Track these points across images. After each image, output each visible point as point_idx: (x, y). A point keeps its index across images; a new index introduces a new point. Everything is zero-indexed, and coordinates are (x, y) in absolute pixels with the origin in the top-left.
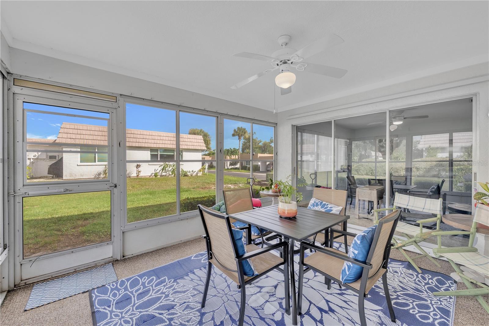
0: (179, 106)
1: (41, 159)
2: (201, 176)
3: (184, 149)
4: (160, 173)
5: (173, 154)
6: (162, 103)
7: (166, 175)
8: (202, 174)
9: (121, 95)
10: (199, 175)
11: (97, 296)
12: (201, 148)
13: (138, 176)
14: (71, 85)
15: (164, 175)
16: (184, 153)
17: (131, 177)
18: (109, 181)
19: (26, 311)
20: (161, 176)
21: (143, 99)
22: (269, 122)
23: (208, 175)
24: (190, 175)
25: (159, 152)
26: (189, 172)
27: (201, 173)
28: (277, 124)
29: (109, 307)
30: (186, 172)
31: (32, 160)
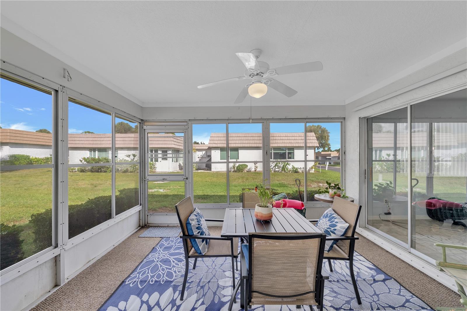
0: (228, 120)
1: (204, 157)
2: (313, 173)
3: (295, 147)
4: (274, 169)
5: (285, 152)
6: (215, 120)
7: (279, 171)
8: (315, 171)
9: (189, 120)
10: (311, 172)
11: (163, 241)
12: (313, 145)
13: (255, 171)
14: (165, 120)
15: (277, 171)
16: (296, 150)
17: (252, 171)
18: (184, 175)
19: (139, 237)
20: (275, 171)
21: (203, 120)
22: (331, 118)
23: (321, 172)
24: (300, 172)
25: (273, 150)
26: (300, 169)
27: (313, 170)
28: (345, 118)
29: (161, 248)
30: (297, 169)
31: (200, 158)
